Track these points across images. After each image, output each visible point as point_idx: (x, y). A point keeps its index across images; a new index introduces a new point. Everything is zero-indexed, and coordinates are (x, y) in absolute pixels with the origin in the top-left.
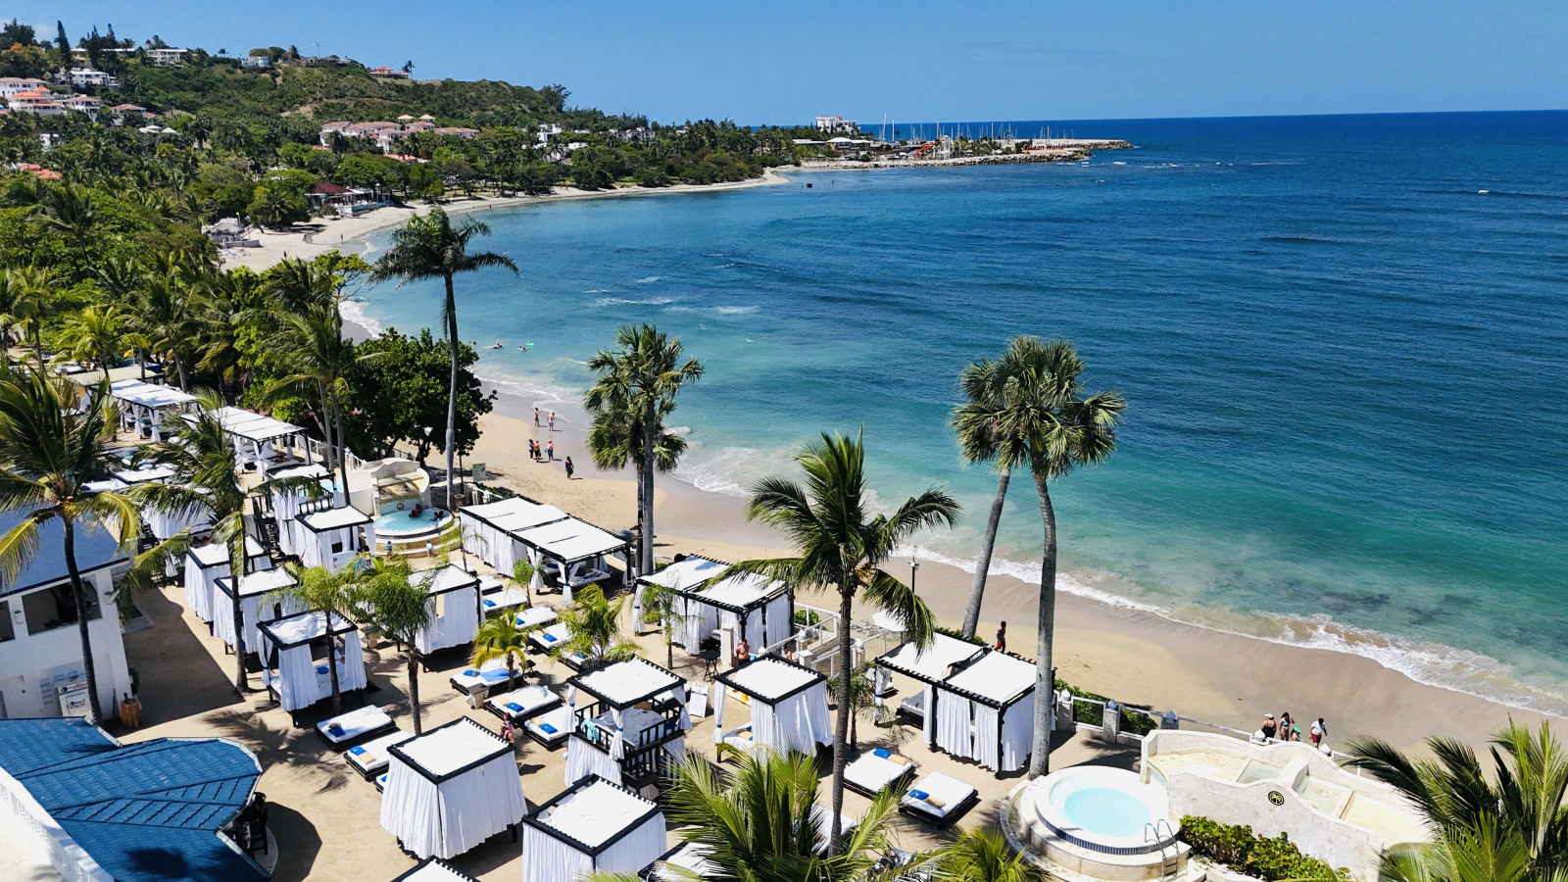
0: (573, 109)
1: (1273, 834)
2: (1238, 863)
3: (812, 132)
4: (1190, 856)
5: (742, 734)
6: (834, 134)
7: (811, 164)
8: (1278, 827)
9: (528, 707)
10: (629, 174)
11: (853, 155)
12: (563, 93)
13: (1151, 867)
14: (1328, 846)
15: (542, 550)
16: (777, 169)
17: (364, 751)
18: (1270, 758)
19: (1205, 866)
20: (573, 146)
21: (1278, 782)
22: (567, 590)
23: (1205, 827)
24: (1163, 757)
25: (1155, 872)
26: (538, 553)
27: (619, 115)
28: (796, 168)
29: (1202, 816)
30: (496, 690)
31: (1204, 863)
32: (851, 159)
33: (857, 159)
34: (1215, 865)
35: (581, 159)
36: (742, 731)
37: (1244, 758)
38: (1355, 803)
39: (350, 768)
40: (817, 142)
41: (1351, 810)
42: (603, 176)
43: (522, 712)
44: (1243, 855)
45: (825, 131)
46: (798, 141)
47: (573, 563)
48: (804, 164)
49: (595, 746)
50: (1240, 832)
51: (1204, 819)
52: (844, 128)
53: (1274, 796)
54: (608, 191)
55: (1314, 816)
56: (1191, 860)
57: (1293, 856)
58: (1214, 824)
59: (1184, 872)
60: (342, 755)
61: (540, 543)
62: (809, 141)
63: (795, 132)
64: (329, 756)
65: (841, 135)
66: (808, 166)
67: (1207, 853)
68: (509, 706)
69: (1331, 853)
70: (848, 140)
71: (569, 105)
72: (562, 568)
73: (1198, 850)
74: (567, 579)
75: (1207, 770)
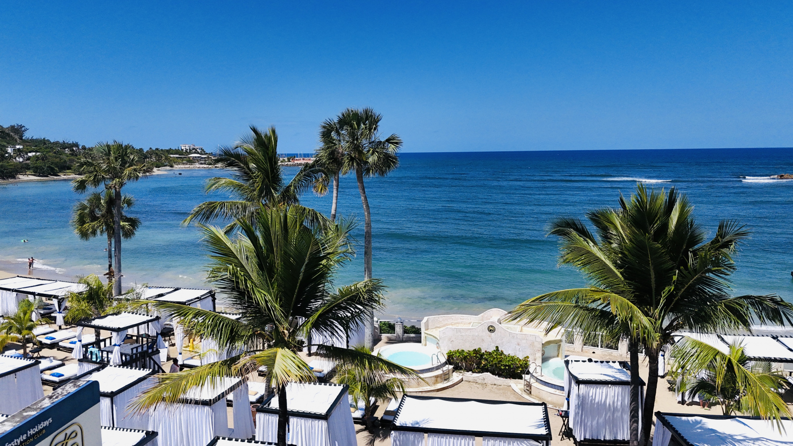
0: (30, 138)
1: (491, 349)
2: (476, 368)
3: (177, 152)
4: (453, 371)
5: (195, 357)
6: (190, 153)
7: (179, 166)
8: (494, 344)
10: (69, 168)
11: (203, 162)
12: (23, 129)
13: (437, 377)
14: (518, 347)
15: (39, 294)
16: (160, 168)
18: (482, 320)
19: (462, 374)
20: (30, 154)
21: (491, 320)
23: (459, 353)
24: (432, 330)
25: (439, 379)
26: (36, 296)
27: (61, 141)
28: (171, 168)
29: (456, 349)
31: (461, 373)
32: (202, 164)
33: (205, 164)
34: (466, 373)
35: (37, 160)
37: (470, 323)
40: (184, 156)
42: (52, 169)
45: (186, 151)
46: (172, 156)
48: (175, 166)
50: (477, 352)
51: (458, 350)
52: (196, 150)
53: (491, 328)
54: (55, 177)
55: (510, 333)
56: (454, 373)
57: (503, 356)
58: (463, 351)
59: (452, 379)
61: (37, 292)
62: (177, 156)
63: (169, 151)
65: (195, 153)
66: (177, 167)
67: (461, 368)
69: (520, 351)
70: (199, 155)
71: (27, 135)
73: (457, 368)
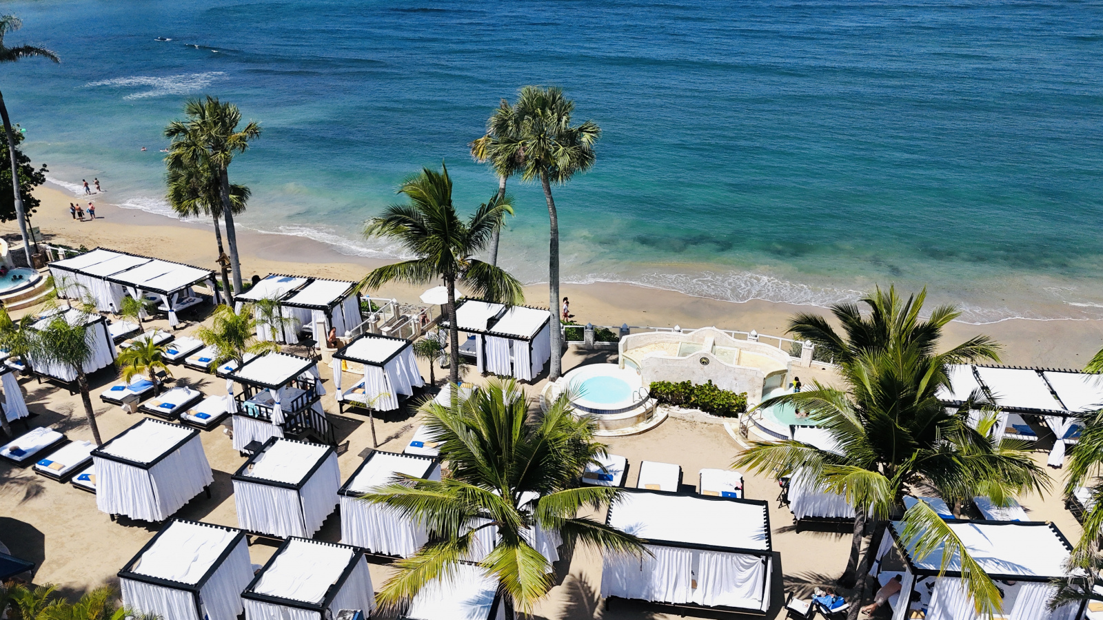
1: (703, 382)
2: (685, 403)
4: (657, 405)
5: (357, 391)
8: (706, 378)
9: (178, 404)
13: (639, 416)
14: (734, 382)
15: (141, 287)
17: (51, 462)
18: (693, 340)
19: (667, 409)
21: (703, 352)
22: (172, 315)
23: (664, 386)
24: (631, 351)
25: (641, 418)
26: (138, 290)
29: (661, 381)
30: (145, 396)
31: (666, 407)
34: (672, 407)
36: (355, 389)
37: (678, 343)
38: (742, 355)
39: (40, 477)
41: (742, 360)
43: (175, 408)
44: (688, 398)
47: (173, 294)
49: (257, 419)
50: (685, 385)
51: (663, 382)
53: (704, 360)
55: (726, 367)
56: (658, 407)
57: (716, 392)
58: (669, 383)
59: (656, 416)
60: (30, 468)
61: (138, 283)
64: (16, 473)
67: (666, 402)
68: (163, 406)
69: (735, 386)
72: (164, 298)
73: (661, 401)
74: (171, 306)
75: (661, 354)
